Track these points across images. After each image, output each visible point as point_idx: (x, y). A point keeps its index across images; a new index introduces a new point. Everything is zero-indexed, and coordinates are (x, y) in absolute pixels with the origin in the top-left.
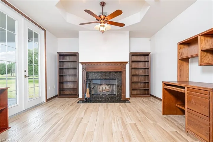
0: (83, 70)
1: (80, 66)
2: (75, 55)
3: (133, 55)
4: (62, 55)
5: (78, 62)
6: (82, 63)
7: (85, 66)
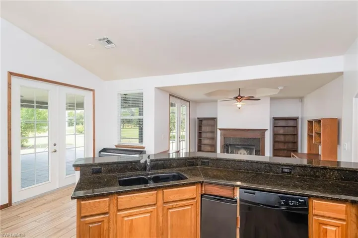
0: (221, 136)
1: (219, 132)
2: (214, 120)
3: (276, 119)
4: (200, 120)
5: (217, 128)
6: (220, 129)
7: (223, 131)
